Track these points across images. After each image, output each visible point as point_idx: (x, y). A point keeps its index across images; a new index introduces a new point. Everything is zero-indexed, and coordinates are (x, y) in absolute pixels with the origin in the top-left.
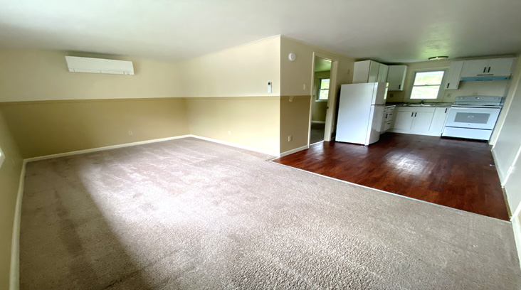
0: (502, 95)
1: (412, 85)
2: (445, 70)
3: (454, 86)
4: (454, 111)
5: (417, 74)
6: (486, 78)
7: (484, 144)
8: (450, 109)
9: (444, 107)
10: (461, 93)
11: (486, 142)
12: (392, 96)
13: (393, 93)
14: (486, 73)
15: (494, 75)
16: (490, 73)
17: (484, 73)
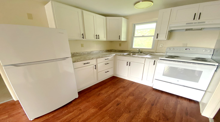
1: (133, 36)
3: (163, 37)
5: (137, 27)
10: (171, 44)
12: (120, 45)
13: (121, 43)
14: (197, 20)
15: (206, 23)
16: (200, 21)
17: (195, 21)
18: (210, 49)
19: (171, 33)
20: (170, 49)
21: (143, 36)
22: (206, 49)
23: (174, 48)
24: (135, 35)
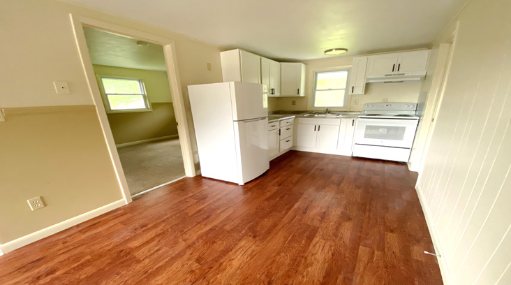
0: (416, 101)
1: (315, 89)
2: (348, 70)
3: (360, 90)
4: (362, 123)
5: (319, 75)
6: (396, 79)
7: (403, 167)
8: (357, 121)
9: (350, 118)
10: (369, 99)
11: (404, 164)
12: (294, 103)
13: (295, 100)
14: (396, 72)
15: (406, 75)
16: (400, 72)
17: (394, 73)
18: (413, 104)
19: (368, 86)
20: (368, 105)
21: (330, 89)
22: (408, 104)
23: (373, 104)
24: (317, 89)
